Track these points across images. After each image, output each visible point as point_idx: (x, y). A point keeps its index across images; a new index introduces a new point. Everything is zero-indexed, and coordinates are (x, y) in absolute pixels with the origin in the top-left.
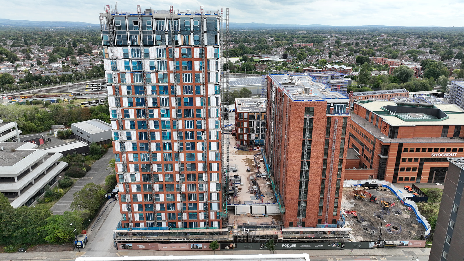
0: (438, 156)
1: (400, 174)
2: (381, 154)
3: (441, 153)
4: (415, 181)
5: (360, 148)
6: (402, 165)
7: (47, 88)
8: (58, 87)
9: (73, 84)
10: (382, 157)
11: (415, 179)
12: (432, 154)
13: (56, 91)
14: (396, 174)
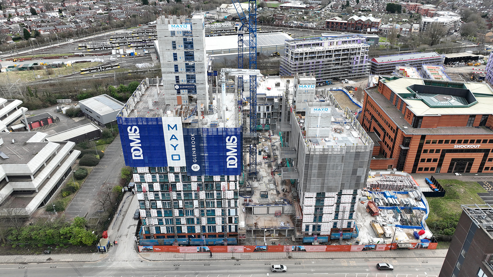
0: (460, 148)
1: (420, 165)
2: (403, 144)
3: (464, 145)
4: (435, 171)
5: (382, 133)
6: (423, 156)
7: (46, 47)
8: (58, 45)
9: (74, 41)
10: (403, 148)
11: (435, 169)
12: (455, 146)
13: (56, 50)
14: (416, 165)
